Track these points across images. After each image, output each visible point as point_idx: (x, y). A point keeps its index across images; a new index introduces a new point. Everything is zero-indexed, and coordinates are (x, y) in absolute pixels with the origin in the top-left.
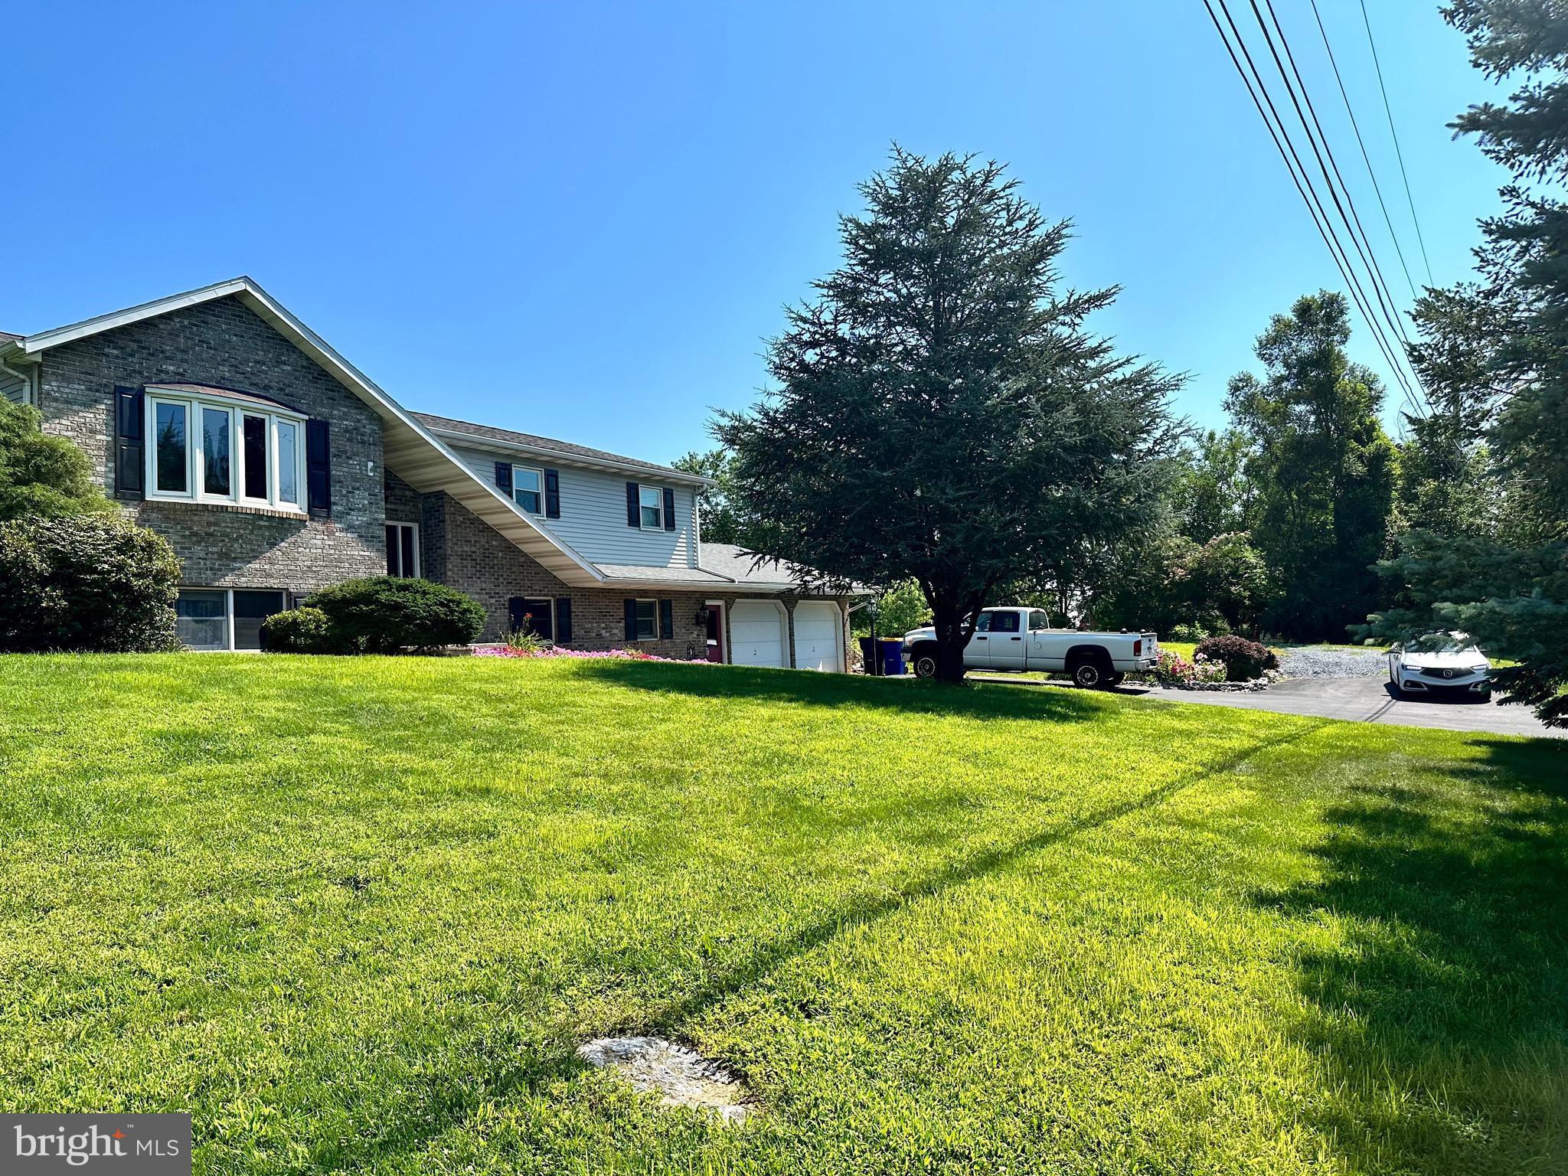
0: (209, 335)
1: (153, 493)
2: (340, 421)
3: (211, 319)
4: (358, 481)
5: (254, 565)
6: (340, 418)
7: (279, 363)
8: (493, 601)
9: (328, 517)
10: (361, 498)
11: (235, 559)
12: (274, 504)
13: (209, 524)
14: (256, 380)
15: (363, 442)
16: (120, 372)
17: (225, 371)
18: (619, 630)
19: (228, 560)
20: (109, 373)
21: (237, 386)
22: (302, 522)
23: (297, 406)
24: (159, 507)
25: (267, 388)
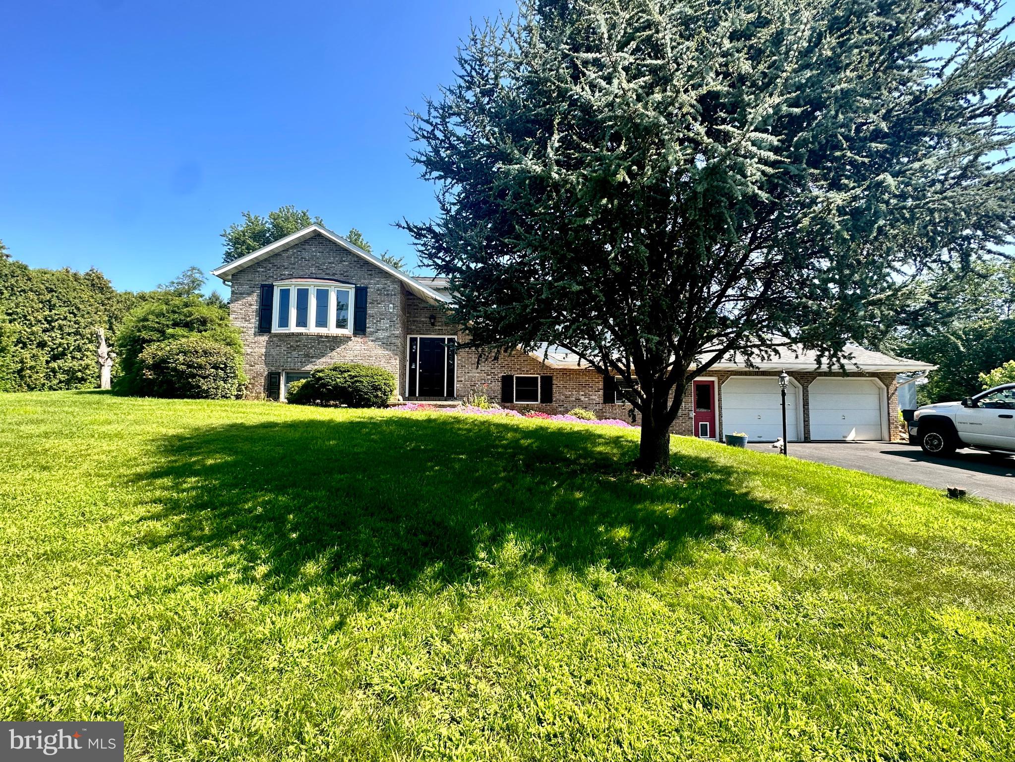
0: (306, 255)
1: (276, 329)
2: (374, 286)
3: (307, 247)
4: (383, 316)
5: (323, 360)
6: (375, 284)
7: (342, 261)
8: (489, 377)
9: (364, 334)
10: (385, 324)
11: (312, 357)
12: (332, 329)
13: (297, 341)
14: (328, 271)
15: (388, 295)
16: (264, 278)
17: (313, 270)
18: (597, 397)
19: (308, 358)
20: (259, 280)
21: (318, 276)
22: (349, 338)
23: (351, 281)
24: (276, 335)
25: (334, 274)
